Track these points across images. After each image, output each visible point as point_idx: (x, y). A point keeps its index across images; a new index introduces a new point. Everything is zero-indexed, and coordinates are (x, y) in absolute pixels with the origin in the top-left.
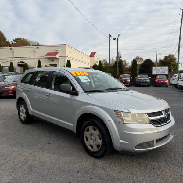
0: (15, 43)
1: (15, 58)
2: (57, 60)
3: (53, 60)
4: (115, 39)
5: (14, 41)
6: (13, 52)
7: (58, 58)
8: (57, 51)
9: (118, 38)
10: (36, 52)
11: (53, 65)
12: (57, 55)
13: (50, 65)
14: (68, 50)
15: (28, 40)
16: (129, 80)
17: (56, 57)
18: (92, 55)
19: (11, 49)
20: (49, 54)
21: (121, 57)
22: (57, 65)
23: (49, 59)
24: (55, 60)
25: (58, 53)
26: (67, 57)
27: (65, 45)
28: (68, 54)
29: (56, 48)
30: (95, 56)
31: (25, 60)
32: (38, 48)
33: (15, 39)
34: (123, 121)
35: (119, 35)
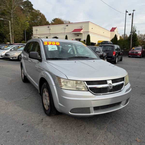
0: (54, 22)
1: (51, 34)
2: (81, 35)
3: (78, 35)
4: (130, 14)
5: (53, 21)
6: (50, 29)
7: (82, 34)
8: (81, 27)
9: (133, 14)
10: (66, 29)
11: (78, 39)
12: (81, 31)
13: (76, 39)
14: (91, 26)
15: (62, 20)
16: (140, 53)
17: (81, 32)
18: (113, 30)
19: (49, 27)
20: (75, 30)
21: (136, 31)
22: (81, 39)
23: (75, 34)
24: (80, 35)
25: (82, 29)
26: (89, 32)
27: (88, 22)
28: (90, 30)
29: (81, 25)
30: (115, 30)
31: (58, 36)
32: (67, 26)
33: (54, 19)
34: (62, 86)
35: (134, 11)
